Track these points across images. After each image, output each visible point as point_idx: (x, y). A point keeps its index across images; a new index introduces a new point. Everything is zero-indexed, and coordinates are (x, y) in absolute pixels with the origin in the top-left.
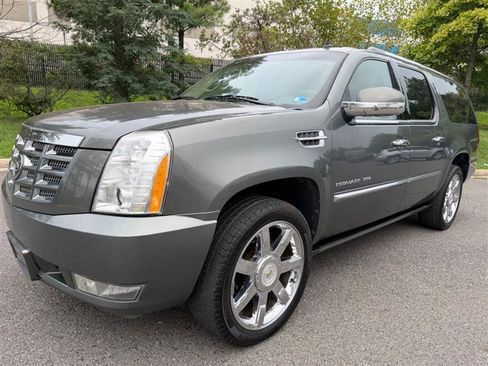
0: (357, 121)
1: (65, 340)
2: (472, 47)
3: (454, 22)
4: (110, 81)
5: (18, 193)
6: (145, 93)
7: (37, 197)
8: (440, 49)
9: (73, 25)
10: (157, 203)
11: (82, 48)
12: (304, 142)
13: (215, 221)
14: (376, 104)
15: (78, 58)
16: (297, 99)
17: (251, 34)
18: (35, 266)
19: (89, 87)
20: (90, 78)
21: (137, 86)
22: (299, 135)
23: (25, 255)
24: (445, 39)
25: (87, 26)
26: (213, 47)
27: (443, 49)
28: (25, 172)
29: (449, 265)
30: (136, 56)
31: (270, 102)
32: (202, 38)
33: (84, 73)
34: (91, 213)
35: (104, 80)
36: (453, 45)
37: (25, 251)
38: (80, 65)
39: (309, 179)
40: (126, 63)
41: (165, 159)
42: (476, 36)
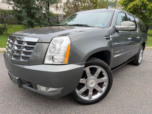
0: (120, 32)
1: (32, 107)
2: (140, 9)
3: (135, 2)
4: (27, 22)
5: (13, 58)
6: (38, 25)
7: (21, 60)
8: (130, 10)
9: (13, 3)
10: (67, 60)
11: (16, 11)
12: (107, 39)
13: (84, 66)
14: (124, 26)
15: (15, 13)
16: (101, 25)
17: (73, 6)
18: (21, 83)
19: (19, 24)
20: (20, 20)
21: (36, 23)
22: (105, 37)
23: (17, 79)
24: (132, 7)
25: (18, 3)
26: (60, 10)
27: (132, 10)
28: (15, 51)
29: (143, 76)
30: (35, 13)
31: (93, 26)
32: (57, 7)
33: (18, 19)
34: (43, 64)
35: (25, 22)
36: (134, 9)
37: (17, 78)
38: (16, 16)
39: (108, 51)
40: (32, 16)
41: (69, 45)
42: (141, 6)
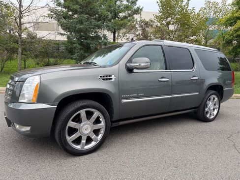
0: (134, 71)
12: (104, 79)
13: (56, 106)
16: (108, 63)
22: (101, 77)
34: (18, 102)
41: (37, 85)
